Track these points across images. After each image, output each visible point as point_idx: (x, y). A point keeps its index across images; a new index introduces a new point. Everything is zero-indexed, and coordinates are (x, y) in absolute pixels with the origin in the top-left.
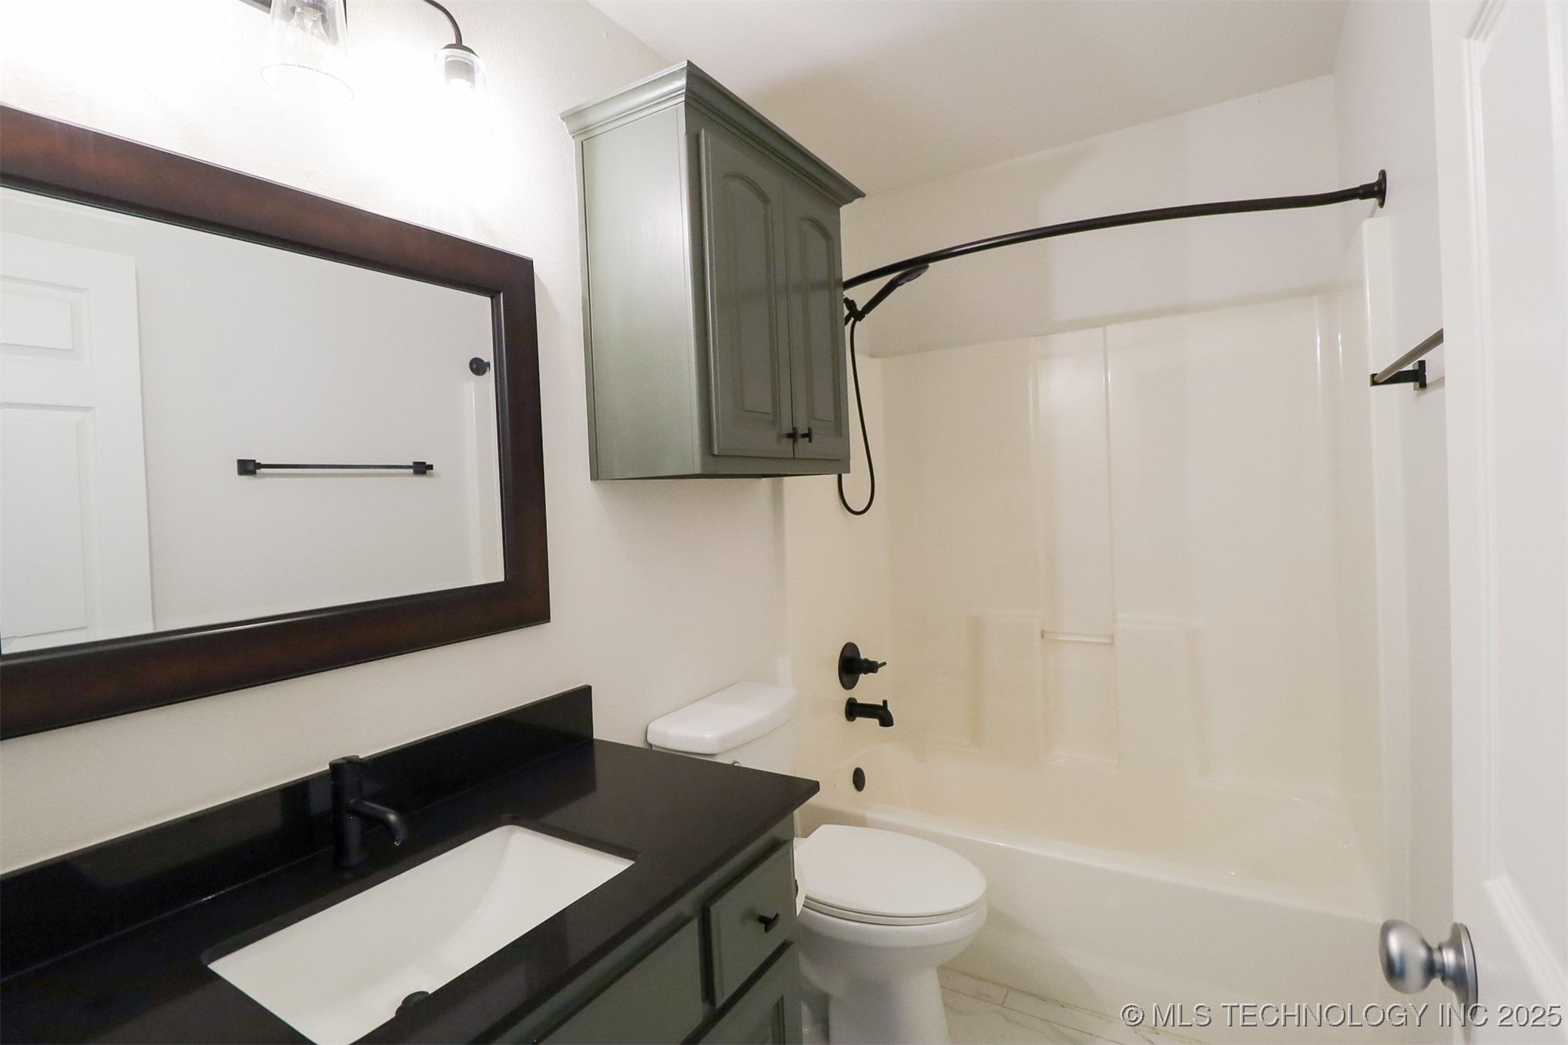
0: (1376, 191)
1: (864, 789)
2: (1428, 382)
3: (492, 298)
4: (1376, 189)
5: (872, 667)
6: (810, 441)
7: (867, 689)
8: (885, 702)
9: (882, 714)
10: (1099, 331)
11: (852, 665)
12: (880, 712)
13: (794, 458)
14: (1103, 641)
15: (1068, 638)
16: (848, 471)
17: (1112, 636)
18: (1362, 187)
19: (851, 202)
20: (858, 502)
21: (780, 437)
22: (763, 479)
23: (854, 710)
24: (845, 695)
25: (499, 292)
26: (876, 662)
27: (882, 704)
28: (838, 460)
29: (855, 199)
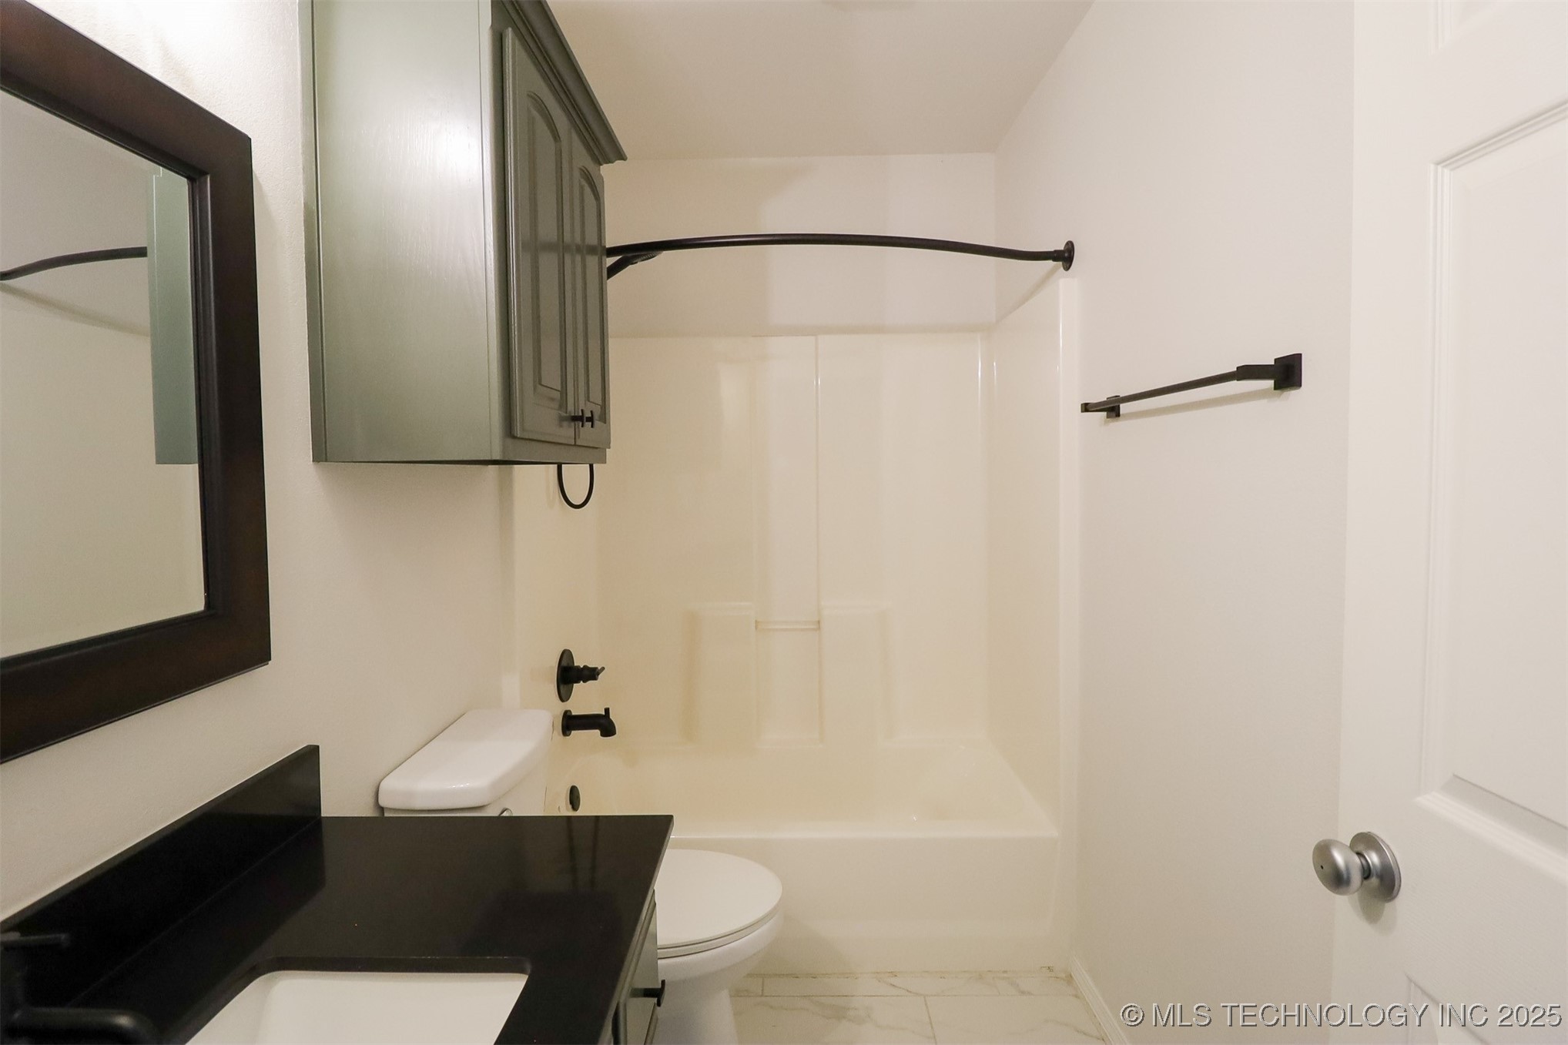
0: (1065, 257)
1: (580, 808)
2: (1121, 413)
3: (191, 180)
4: (1066, 255)
5: (591, 674)
6: (592, 426)
7: (585, 699)
8: (607, 710)
9: (603, 724)
10: (812, 339)
11: (570, 674)
12: (602, 721)
13: (575, 445)
14: (812, 627)
15: (777, 627)
16: (604, 462)
17: (819, 622)
18: (1056, 251)
19: (612, 163)
20: (577, 495)
21: (562, 419)
22: (490, 466)
23: (571, 723)
24: (560, 708)
25: (204, 173)
26: (597, 668)
27: (604, 713)
28: (597, 448)
29: (616, 160)
